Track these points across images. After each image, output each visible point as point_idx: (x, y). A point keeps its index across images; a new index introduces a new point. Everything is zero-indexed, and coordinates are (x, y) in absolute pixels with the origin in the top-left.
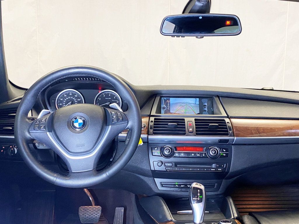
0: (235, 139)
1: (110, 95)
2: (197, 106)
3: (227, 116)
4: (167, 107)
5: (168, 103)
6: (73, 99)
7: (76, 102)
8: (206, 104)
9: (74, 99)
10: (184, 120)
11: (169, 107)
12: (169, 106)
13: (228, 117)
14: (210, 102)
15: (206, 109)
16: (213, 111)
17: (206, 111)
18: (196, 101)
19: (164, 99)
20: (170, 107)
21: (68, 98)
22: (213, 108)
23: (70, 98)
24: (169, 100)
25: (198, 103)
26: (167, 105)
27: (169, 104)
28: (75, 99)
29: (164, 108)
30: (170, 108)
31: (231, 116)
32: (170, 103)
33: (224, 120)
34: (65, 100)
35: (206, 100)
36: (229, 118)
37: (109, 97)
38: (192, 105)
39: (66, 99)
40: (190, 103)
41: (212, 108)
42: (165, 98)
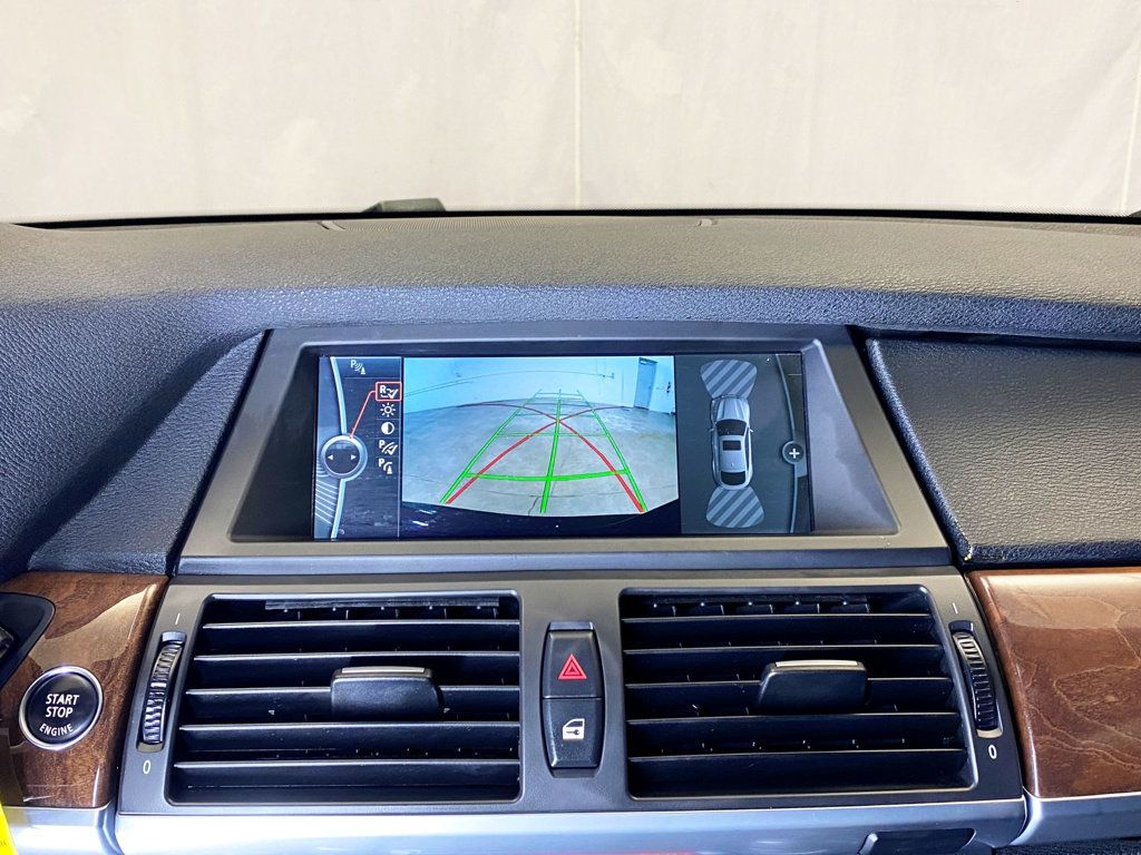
0: (1037, 815)
2: (655, 435)
3: (943, 543)
4: (376, 453)
5: (388, 410)
8: (741, 411)
10: (509, 607)
11: (391, 449)
12: (396, 437)
13: (953, 557)
14: (776, 391)
15: (740, 461)
16: (807, 479)
17: (739, 478)
18: (646, 385)
19: (347, 374)
20: (400, 451)
22: (806, 452)
24: (395, 376)
25: (663, 400)
26: (368, 431)
27: (398, 418)
29: (342, 461)
30: (397, 460)
31: (989, 542)
33: (917, 602)
35: (744, 372)
36: (966, 569)
38: (613, 421)
40: (588, 408)
41: (795, 453)
42: (353, 361)
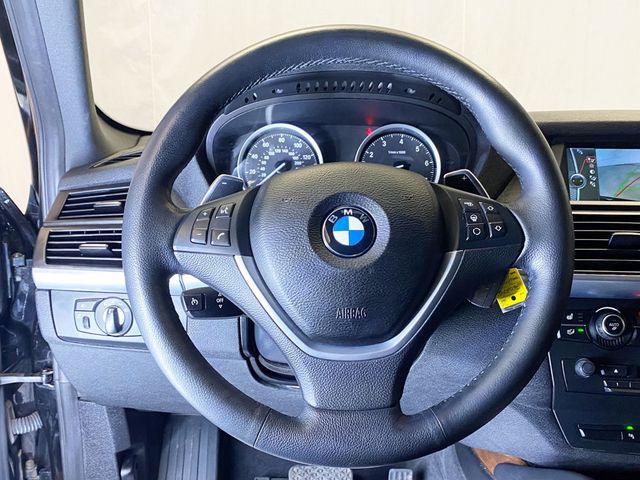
1: (401, 142)
4: (589, 180)
5: (592, 166)
6: (290, 154)
7: (300, 163)
9: (293, 154)
11: (594, 179)
12: (595, 175)
19: (576, 153)
20: (597, 179)
21: (273, 154)
23: (279, 151)
24: (593, 155)
26: (587, 175)
27: (595, 168)
28: (296, 155)
29: (578, 182)
30: (596, 182)
32: (595, 164)
34: (267, 158)
37: (401, 148)
39: (267, 154)
42: (578, 150)
